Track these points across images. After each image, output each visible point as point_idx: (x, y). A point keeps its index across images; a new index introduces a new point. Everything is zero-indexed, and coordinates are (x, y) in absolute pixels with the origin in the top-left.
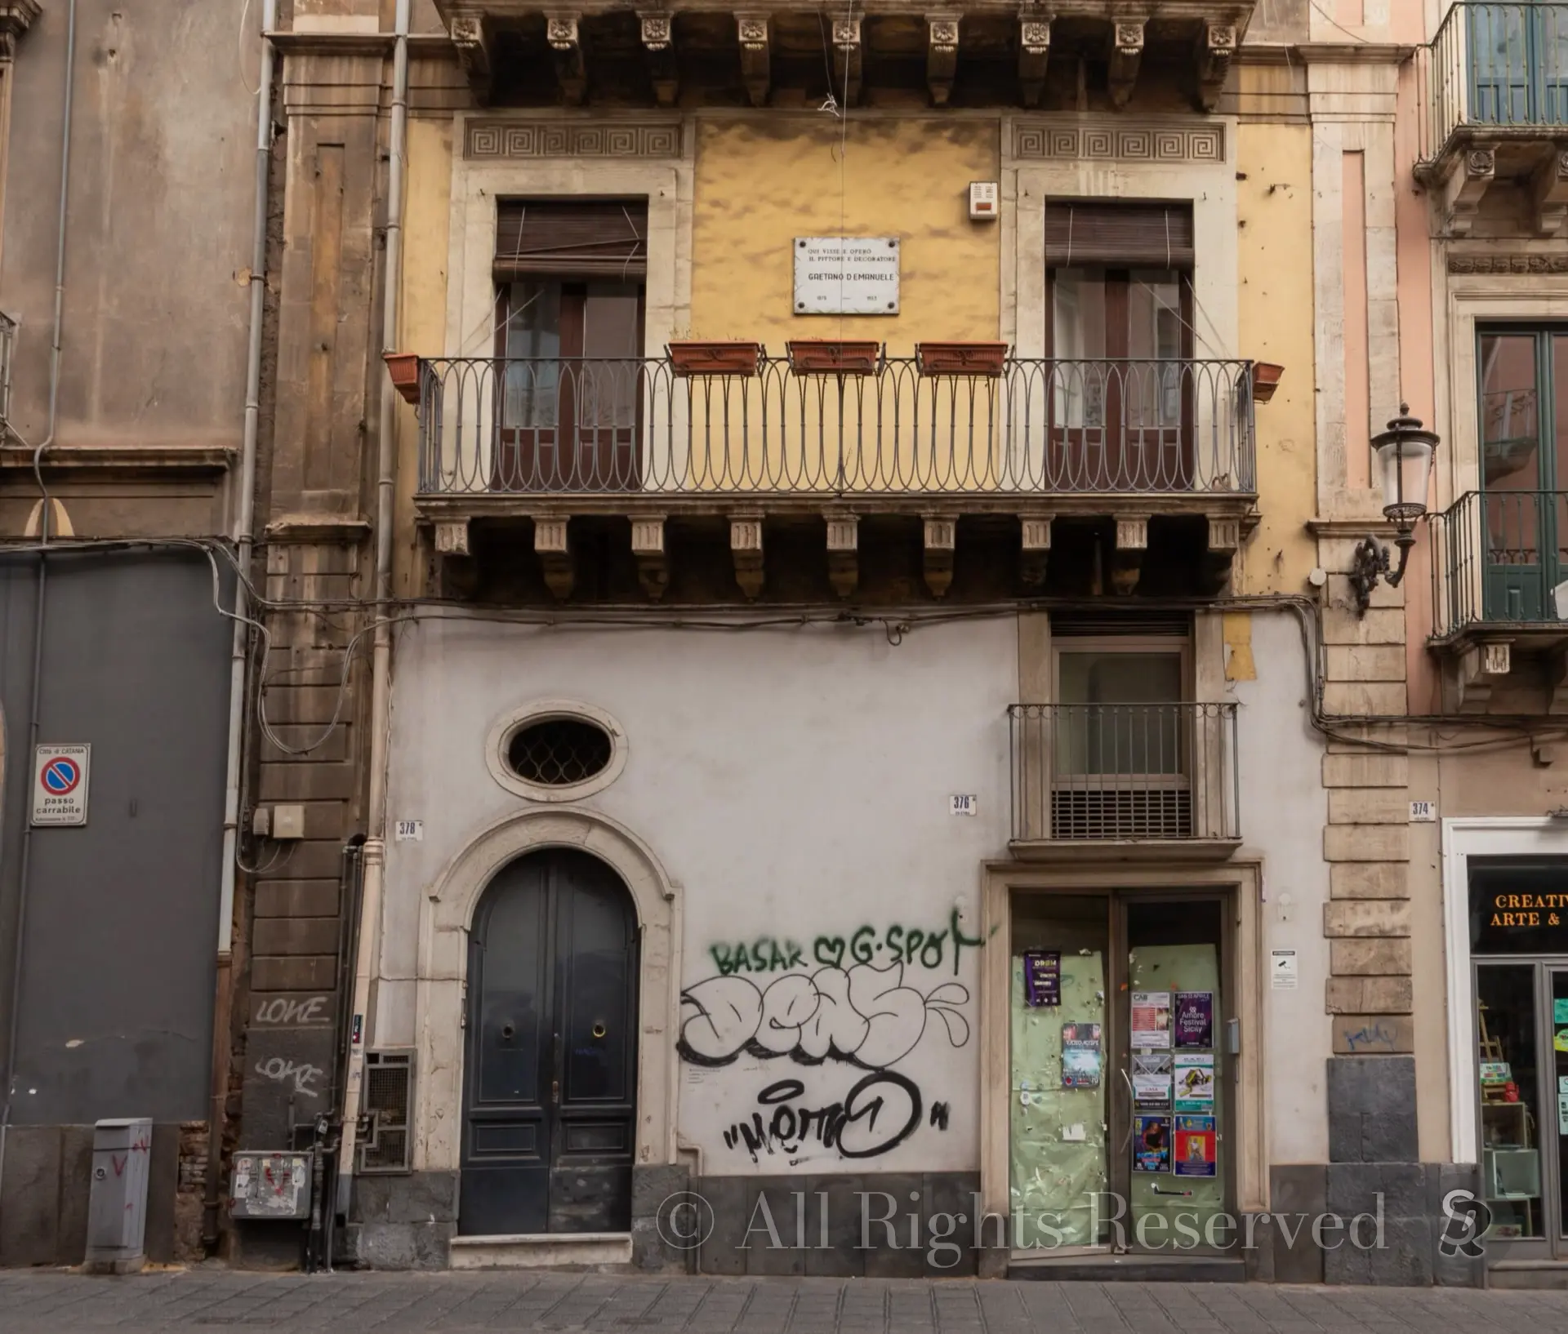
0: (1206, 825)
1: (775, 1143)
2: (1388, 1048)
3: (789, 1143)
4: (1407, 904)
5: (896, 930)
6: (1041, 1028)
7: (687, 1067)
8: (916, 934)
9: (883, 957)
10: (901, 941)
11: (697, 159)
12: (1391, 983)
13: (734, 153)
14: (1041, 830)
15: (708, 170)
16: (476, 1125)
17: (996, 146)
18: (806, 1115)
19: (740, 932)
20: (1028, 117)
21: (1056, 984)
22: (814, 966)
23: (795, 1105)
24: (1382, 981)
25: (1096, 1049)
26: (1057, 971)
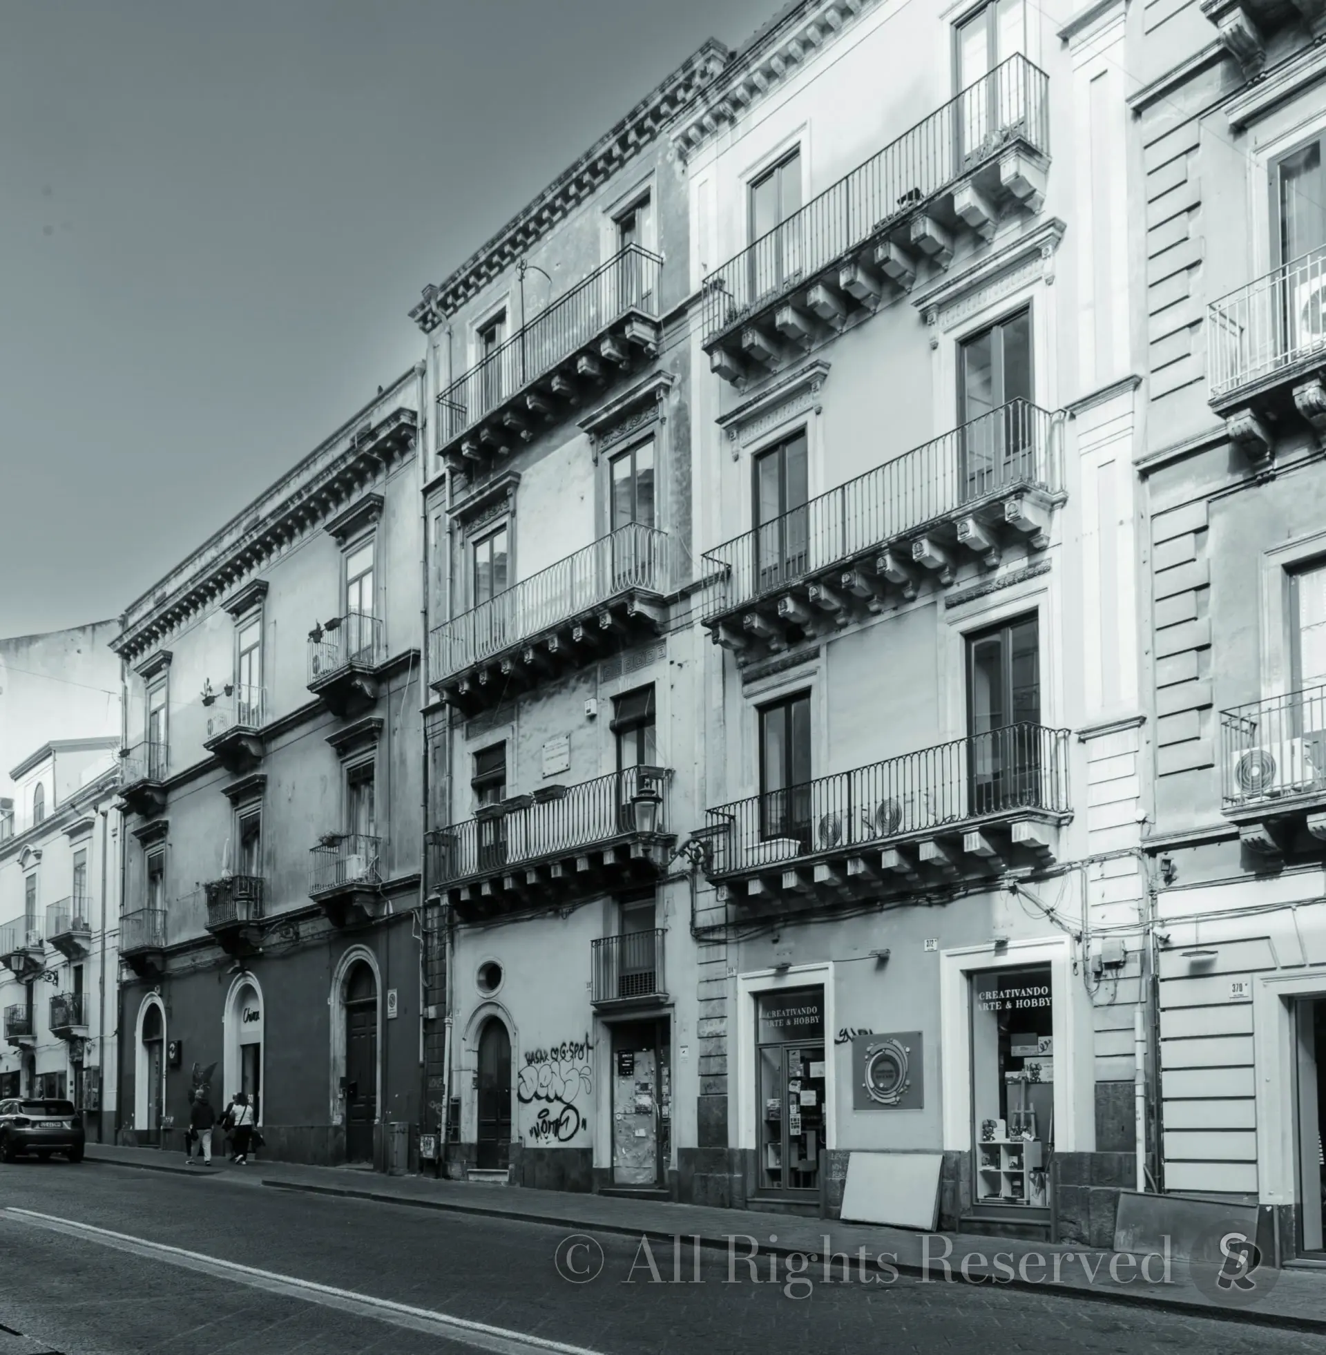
0: (659, 987)
1: (542, 1134)
2: (718, 1091)
3: (546, 1134)
4: (725, 1020)
5: (572, 1044)
6: (626, 1087)
7: (521, 1103)
8: (577, 1045)
9: (569, 1055)
10: (573, 1048)
11: (518, 720)
12: (718, 1060)
13: (528, 712)
14: (613, 995)
15: (522, 723)
16: (481, 1125)
17: (595, 679)
18: (550, 1123)
19: (532, 1049)
20: (605, 662)
21: (632, 1065)
22: (551, 1060)
23: (547, 1119)
24: (717, 1058)
25: (650, 1095)
26: (632, 1059)
